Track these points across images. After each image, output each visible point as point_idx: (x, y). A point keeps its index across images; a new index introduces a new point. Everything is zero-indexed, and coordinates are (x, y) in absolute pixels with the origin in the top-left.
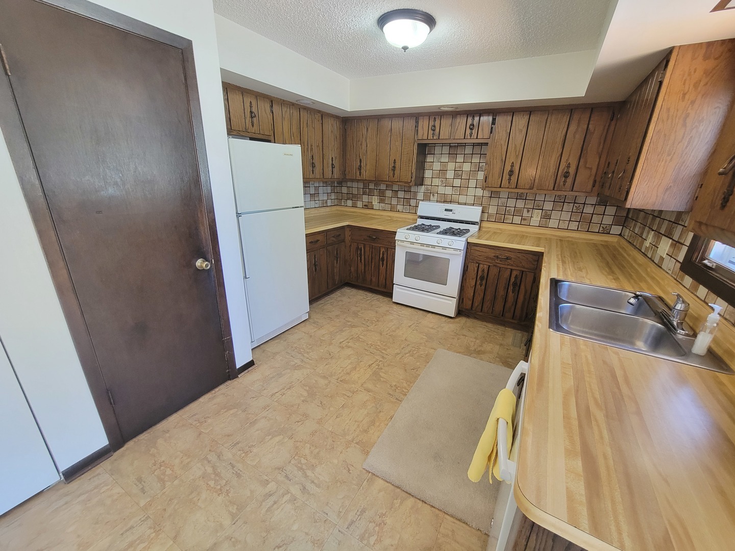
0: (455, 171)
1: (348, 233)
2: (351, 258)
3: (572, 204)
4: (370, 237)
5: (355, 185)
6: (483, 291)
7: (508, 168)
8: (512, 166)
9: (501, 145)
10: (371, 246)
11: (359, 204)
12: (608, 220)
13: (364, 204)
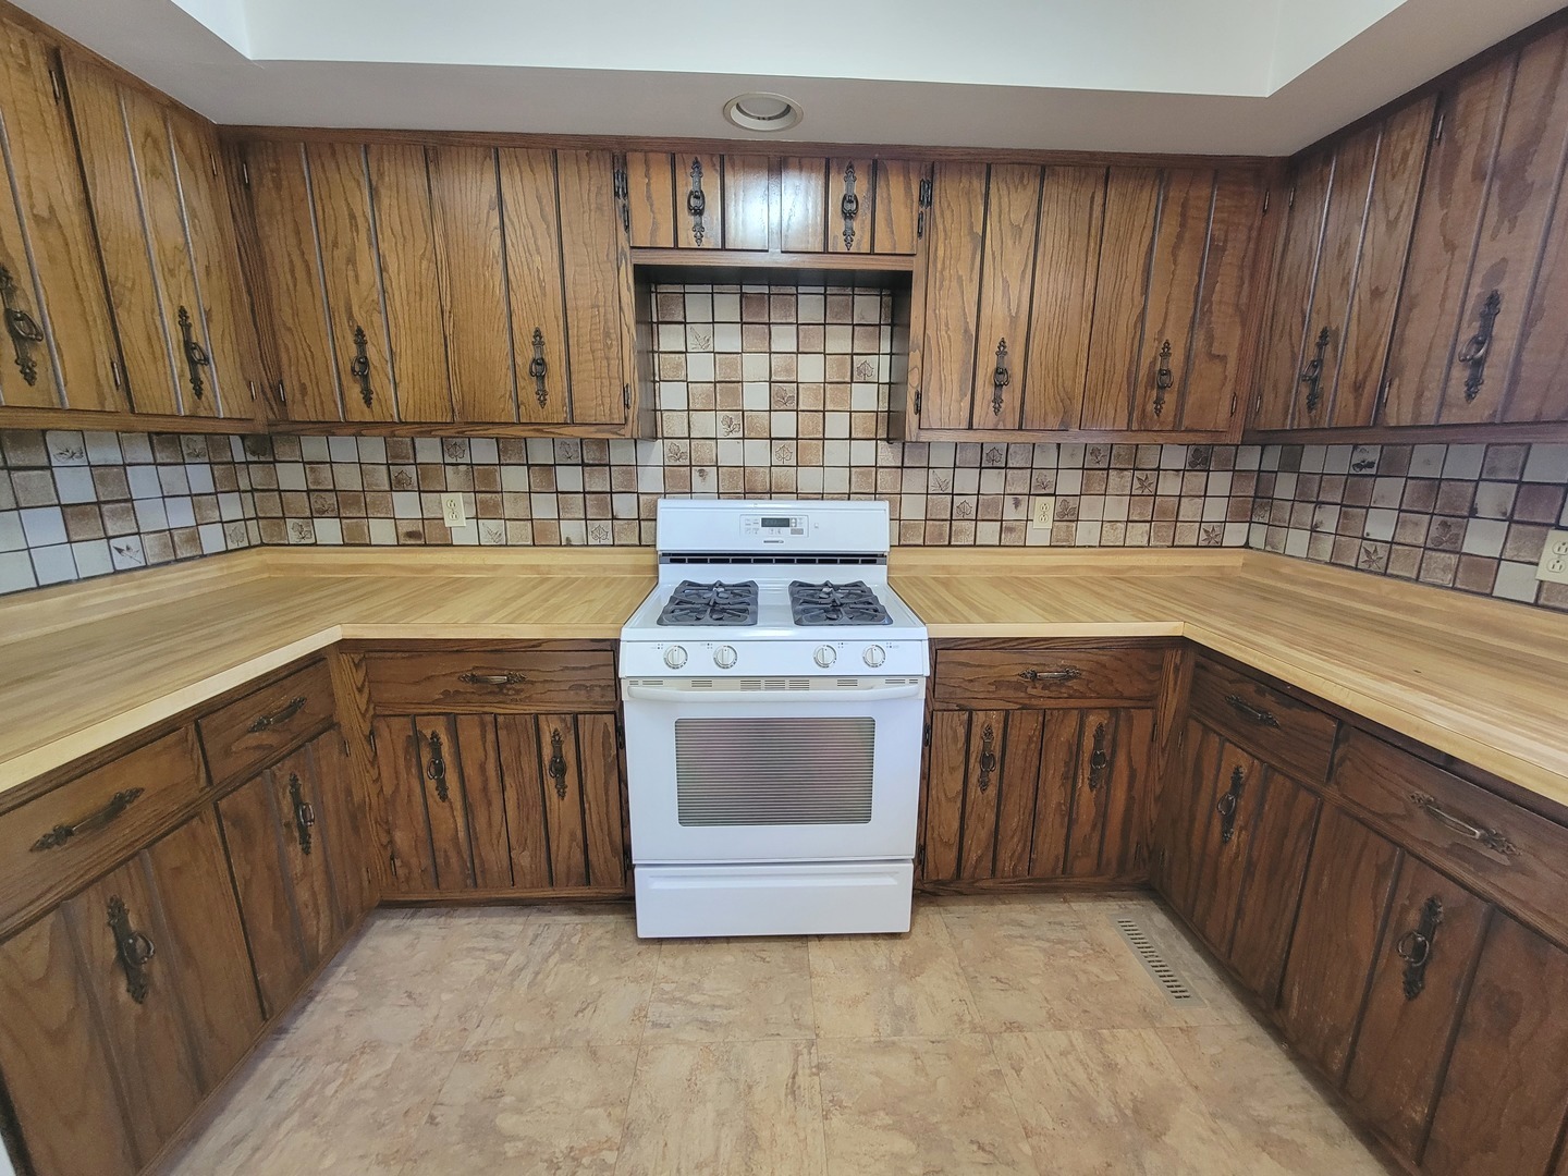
0: (770, 382)
1: (345, 678)
2: (388, 790)
3: (1129, 473)
4: (474, 679)
5: (343, 448)
6: (994, 803)
7: (988, 361)
8: (1001, 354)
9: (960, 279)
10: (489, 718)
11: (381, 531)
12: (1216, 510)
13: (405, 527)
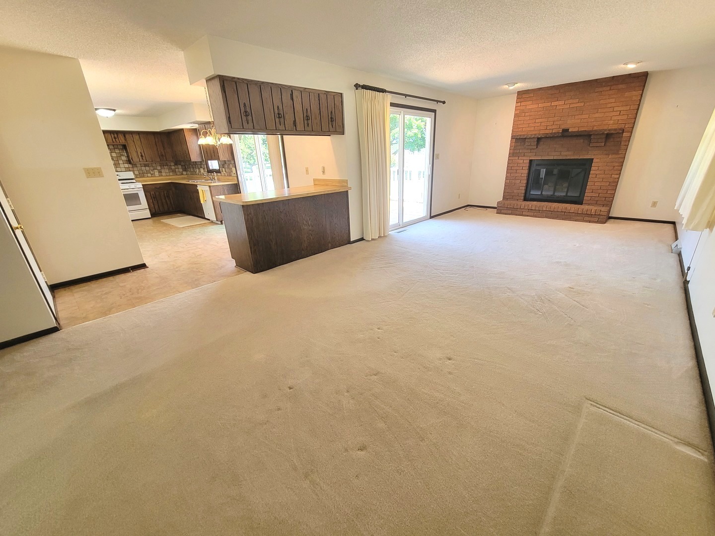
3: (167, 166)
6: (157, 203)
7: (140, 155)
8: (141, 153)
9: (133, 146)
12: (181, 170)
